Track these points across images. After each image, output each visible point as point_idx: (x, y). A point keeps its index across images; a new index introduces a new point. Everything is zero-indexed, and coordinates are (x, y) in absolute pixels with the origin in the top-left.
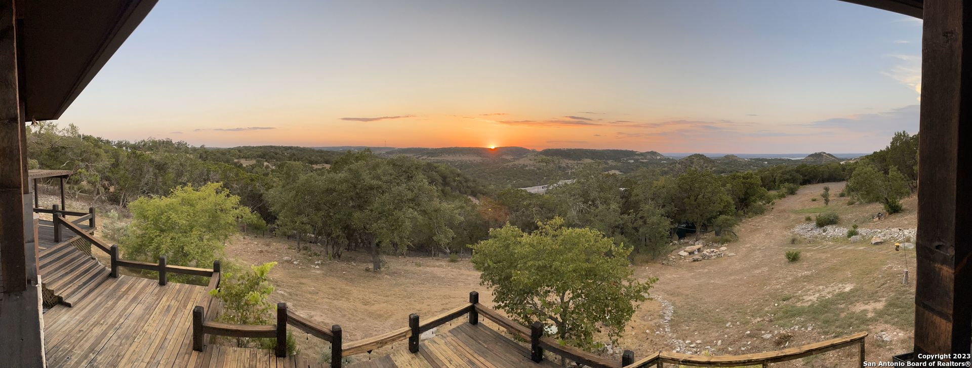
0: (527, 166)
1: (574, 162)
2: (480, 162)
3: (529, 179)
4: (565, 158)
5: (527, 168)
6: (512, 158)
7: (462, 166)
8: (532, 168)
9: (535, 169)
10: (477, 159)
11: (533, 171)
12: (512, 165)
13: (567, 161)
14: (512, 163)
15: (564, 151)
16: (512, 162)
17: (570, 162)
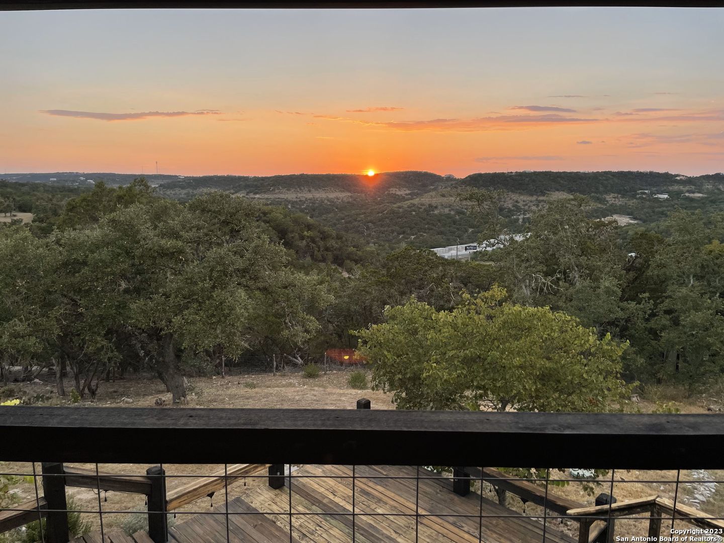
0: (436, 207)
1: (530, 198)
2: (348, 202)
3: (441, 233)
4: (512, 191)
5: (436, 212)
6: (408, 192)
7: (314, 210)
8: (447, 211)
9: (452, 213)
10: (341, 196)
11: (448, 216)
12: (409, 207)
13: (515, 197)
14: (408, 202)
15: (511, 176)
16: (407, 200)
17: (523, 199)
